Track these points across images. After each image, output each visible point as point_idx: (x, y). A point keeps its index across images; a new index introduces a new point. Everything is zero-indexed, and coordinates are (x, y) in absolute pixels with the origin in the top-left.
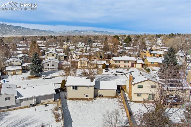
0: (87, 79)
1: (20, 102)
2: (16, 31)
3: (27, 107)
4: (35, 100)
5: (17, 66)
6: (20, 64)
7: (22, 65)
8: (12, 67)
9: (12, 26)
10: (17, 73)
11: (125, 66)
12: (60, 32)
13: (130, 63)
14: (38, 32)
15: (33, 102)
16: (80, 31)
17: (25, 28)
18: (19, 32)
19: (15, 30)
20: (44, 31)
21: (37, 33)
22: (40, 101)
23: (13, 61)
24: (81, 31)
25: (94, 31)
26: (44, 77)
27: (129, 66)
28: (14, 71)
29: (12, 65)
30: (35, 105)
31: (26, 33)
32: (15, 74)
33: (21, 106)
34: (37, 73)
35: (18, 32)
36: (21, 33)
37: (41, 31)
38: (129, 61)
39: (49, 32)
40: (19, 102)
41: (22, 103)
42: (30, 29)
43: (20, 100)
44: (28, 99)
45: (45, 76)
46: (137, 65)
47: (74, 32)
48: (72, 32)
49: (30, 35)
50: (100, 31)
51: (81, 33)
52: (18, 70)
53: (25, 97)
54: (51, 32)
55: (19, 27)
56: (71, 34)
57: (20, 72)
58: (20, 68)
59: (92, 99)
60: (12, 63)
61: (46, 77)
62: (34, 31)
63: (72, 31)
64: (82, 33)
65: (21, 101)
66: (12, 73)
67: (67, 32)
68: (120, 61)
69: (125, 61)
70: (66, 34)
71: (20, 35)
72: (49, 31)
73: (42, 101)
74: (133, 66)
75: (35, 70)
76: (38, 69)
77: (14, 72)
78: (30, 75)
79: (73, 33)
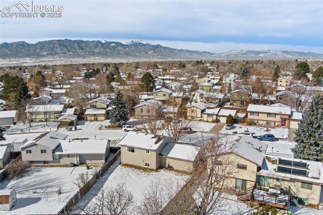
0: (153, 138)
1: (60, 159)
2: (154, 52)
3: (67, 166)
4: (78, 159)
5: (100, 109)
6: (105, 106)
7: (107, 107)
8: (94, 110)
9: (149, 45)
10: (99, 118)
11: (268, 123)
12: (221, 54)
13: (278, 118)
14: (187, 54)
15: (75, 160)
16: (258, 52)
17: (168, 48)
18: (158, 53)
19: (152, 52)
20: (196, 52)
21: (185, 56)
22: (86, 162)
23: (96, 102)
24: (260, 53)
25: (285, 52)
26: (125, 128)
27: (277, 124)
28: (95, 115)
29: (94, 107)
30: (77, 166)
31: (168, 55)
32: (96, 120)
33: (60, 163)
34: (119, 121)
35: (156, 54)
36: (161, 55)
37: (190, 52)
38: (276, 114)
39: (204, 54)
40: (58, 157)
41: (61, 160)
42: (174, 49)
43: (59, 155)
44: (69, 156)
45: (127, 127)
46: (292, 122)
47: (246, 54)
48: (243, 54)
49: (174, 59)
50: (297, 52)
51: (260, 55)
52: (100, 115)
53: (64, 153)
54: (208, 54)
55: (158, 46)
56: (241, 57)
57: (103, 118)
58: (104, 112)
59: (153, 170)
60: (95, 104)
61: (128, 129)
62: (180, 53)
63: (244, 52)
64: (262, 55)
65: (61, 156)
66: (93, 118)
67: (235, 55)
68: (258, 113)
69: (269, 114)
70: (232, 57)
71: (160, 58)
72: (204, 52)
73: (88, 162)
74: (285, 125)
75: (116, 116)
76: (121, 116)
77: (96, 118)
78: (110, 124)
79: (245, 56)
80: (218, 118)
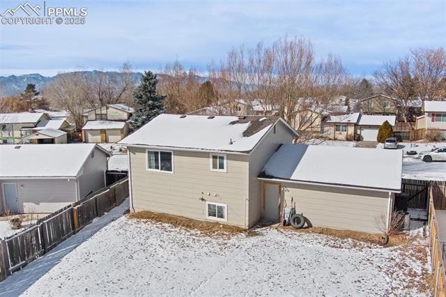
5: (115, 120)
6: (125, 116)
8: (103, 123)
10: (111, 138)
23: (107, 108)
28: (103, 131)
29: (102, 118)
32: (106, 141)
52: (114, 132)
58: (121, 125)
60: (104, 112)
66: (99, 137)
77: (104, 137)
80: (359, 132)
